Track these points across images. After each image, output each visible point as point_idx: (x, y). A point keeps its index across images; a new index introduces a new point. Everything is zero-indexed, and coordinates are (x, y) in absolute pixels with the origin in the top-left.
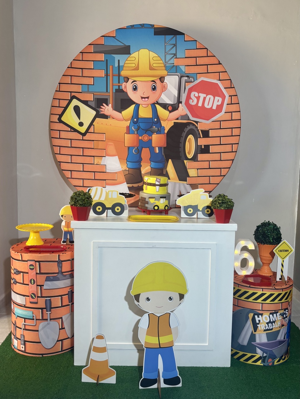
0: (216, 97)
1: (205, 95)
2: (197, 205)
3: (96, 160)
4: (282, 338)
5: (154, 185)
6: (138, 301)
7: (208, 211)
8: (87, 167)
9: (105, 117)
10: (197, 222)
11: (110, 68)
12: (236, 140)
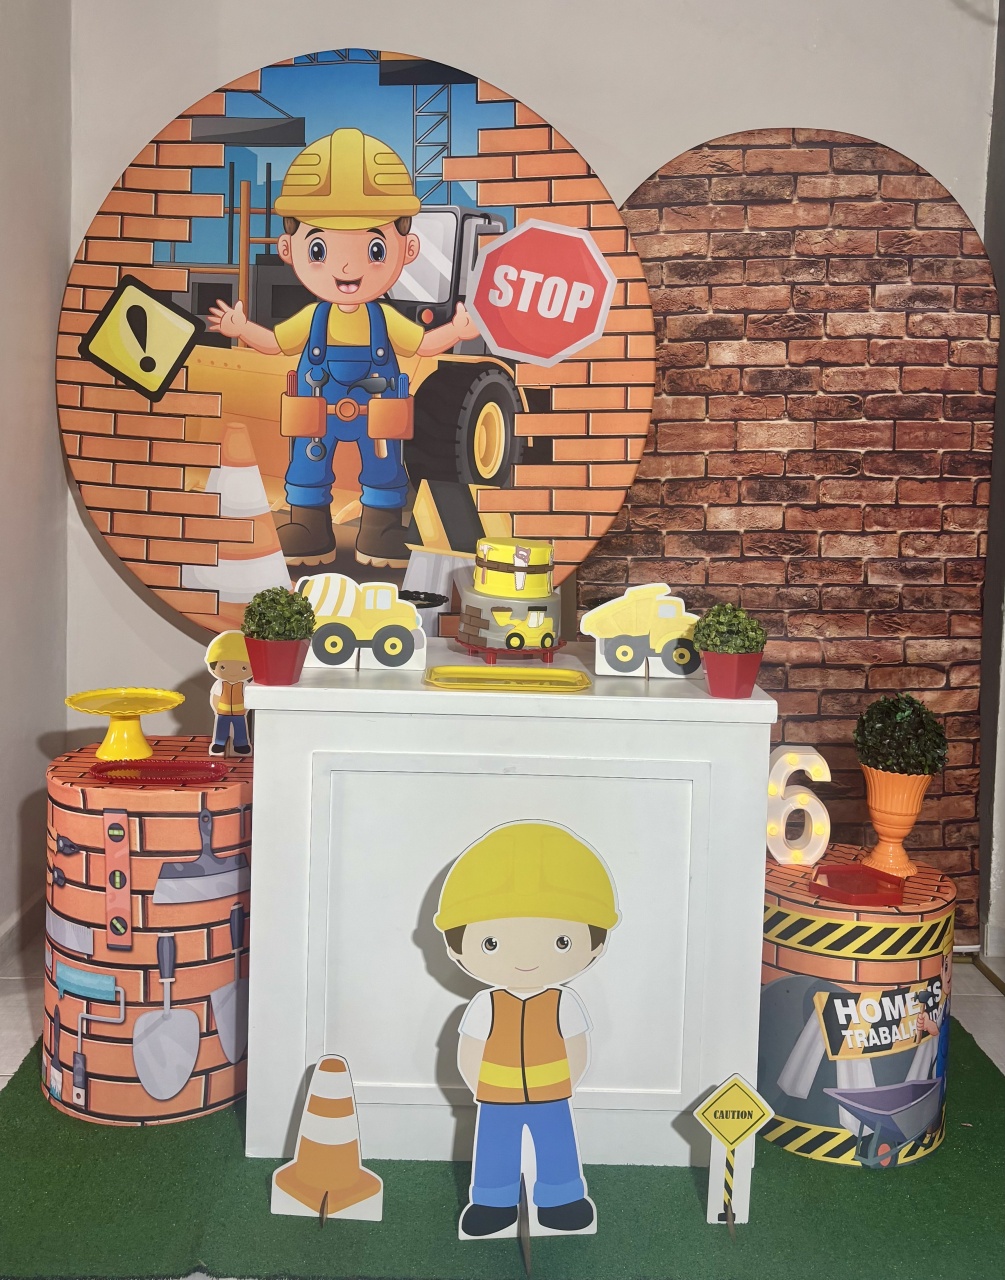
0: (576, 284)
1: (539, 277)
3: (192, 479)
4: (924, 1077)
6: (459, 950)
8: (162, 502)
11: (242, 189)
12: (640, 424)
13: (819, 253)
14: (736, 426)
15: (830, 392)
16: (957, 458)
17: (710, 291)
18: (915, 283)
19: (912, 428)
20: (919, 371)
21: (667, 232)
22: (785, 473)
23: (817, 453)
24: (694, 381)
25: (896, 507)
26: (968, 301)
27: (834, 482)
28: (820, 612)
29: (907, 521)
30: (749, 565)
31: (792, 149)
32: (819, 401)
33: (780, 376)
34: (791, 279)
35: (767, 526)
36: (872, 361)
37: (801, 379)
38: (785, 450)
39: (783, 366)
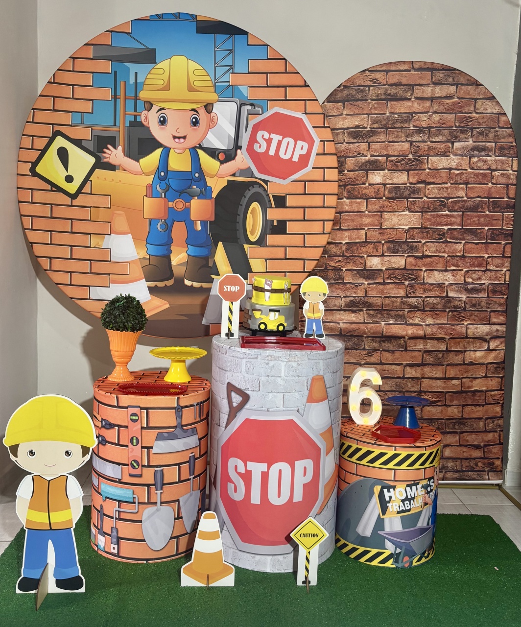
0: (299, 142)
1: (280, 138)
3: (95, 240)
8: (78, 253)
9: (112, 167)
11: (121, 85)
12: (330, 214)
13: (425, 126)
14: (382, 215)
15: (430, 198)
16: (495, 232)
17: (369, 145)
18: (474, 142)
19: (472, 216)
20: (476, 187)
21: (347, 115)
22: (406, 239)
23: (423, 230)
24: (360, 192)
25: (463, 257)
26: (502, 151)
27: (431, 244)
28: (424, 310)
29: (468, 264)
30: (388, 286)
31: (412, 72)
32: (424, 202)
33: (404, 189)
34: (410, 139)
35: (397, 267)
36: (452, 182)
37: (415, 191)
38: (407, 227)
39: (406, 184)
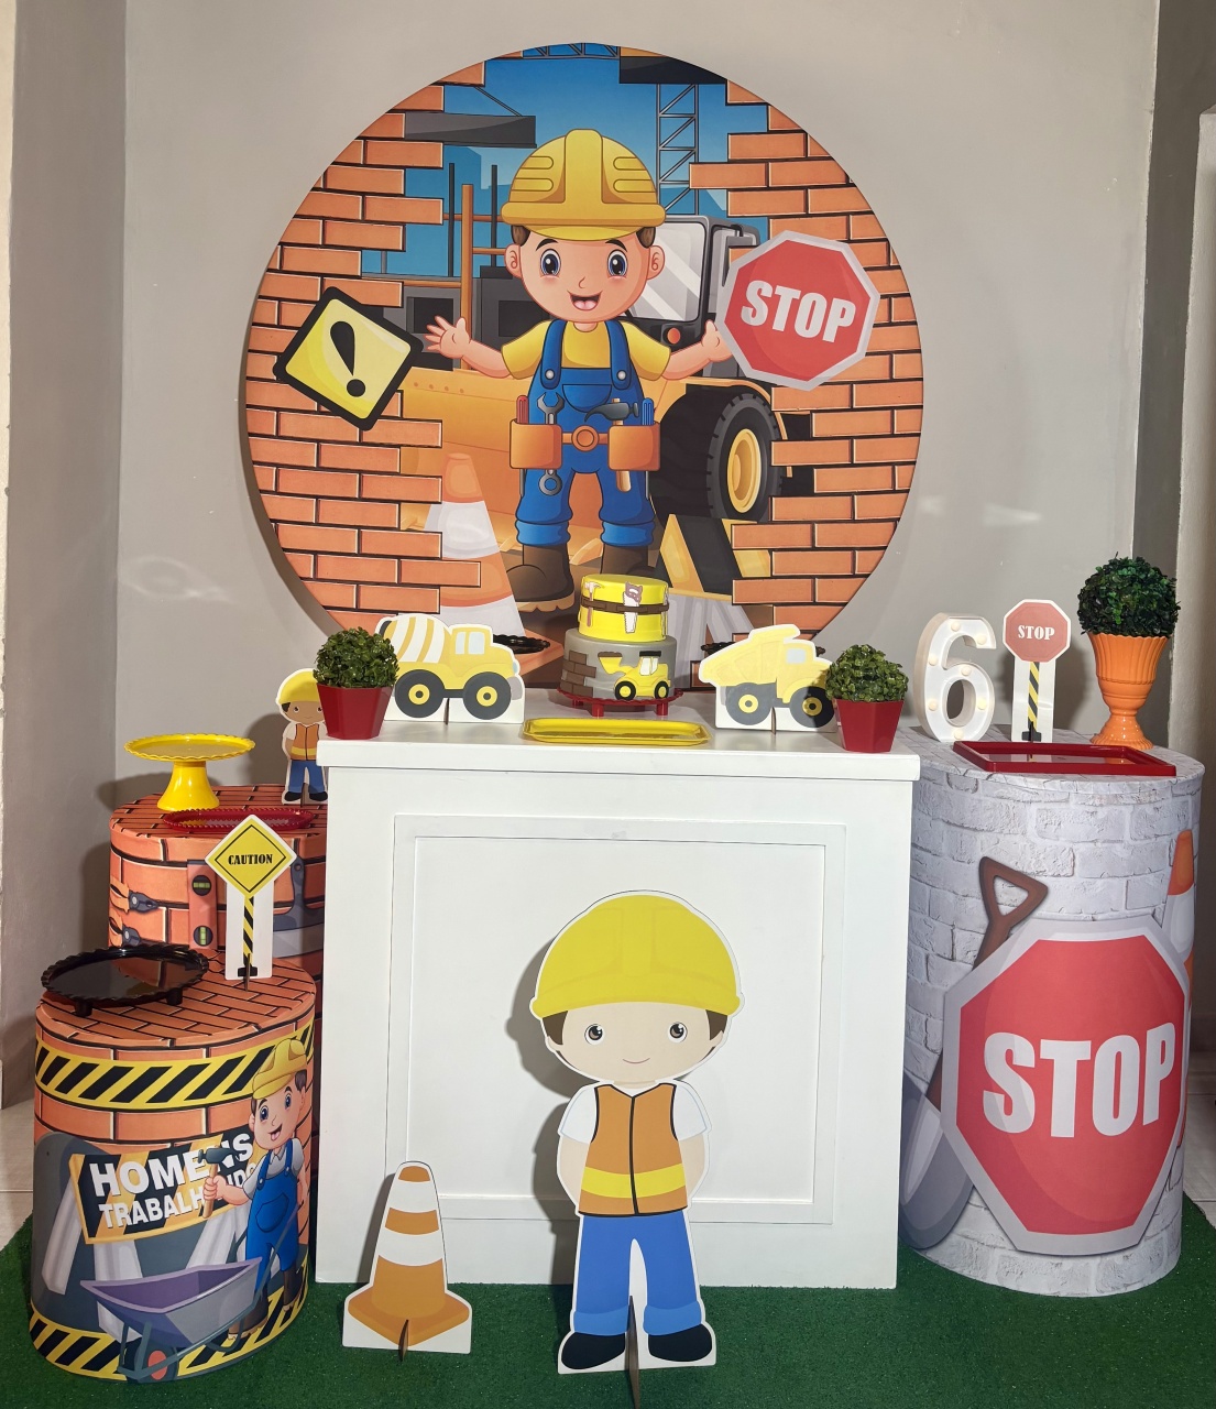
0: (836, 301)
1: (796, 294)
2: (775, 684)
3: (408, 516)
5: (619, 608)
6: (559, 1040)
7: (812, 707)
8: (374, 541)
9: (444, 363)
10: (773, 748)
11: (463, 193)
12: (907, 450)
